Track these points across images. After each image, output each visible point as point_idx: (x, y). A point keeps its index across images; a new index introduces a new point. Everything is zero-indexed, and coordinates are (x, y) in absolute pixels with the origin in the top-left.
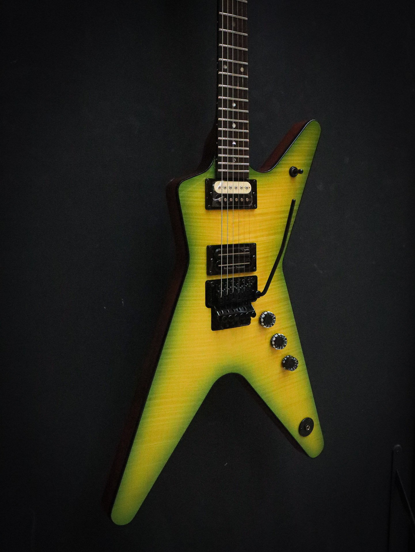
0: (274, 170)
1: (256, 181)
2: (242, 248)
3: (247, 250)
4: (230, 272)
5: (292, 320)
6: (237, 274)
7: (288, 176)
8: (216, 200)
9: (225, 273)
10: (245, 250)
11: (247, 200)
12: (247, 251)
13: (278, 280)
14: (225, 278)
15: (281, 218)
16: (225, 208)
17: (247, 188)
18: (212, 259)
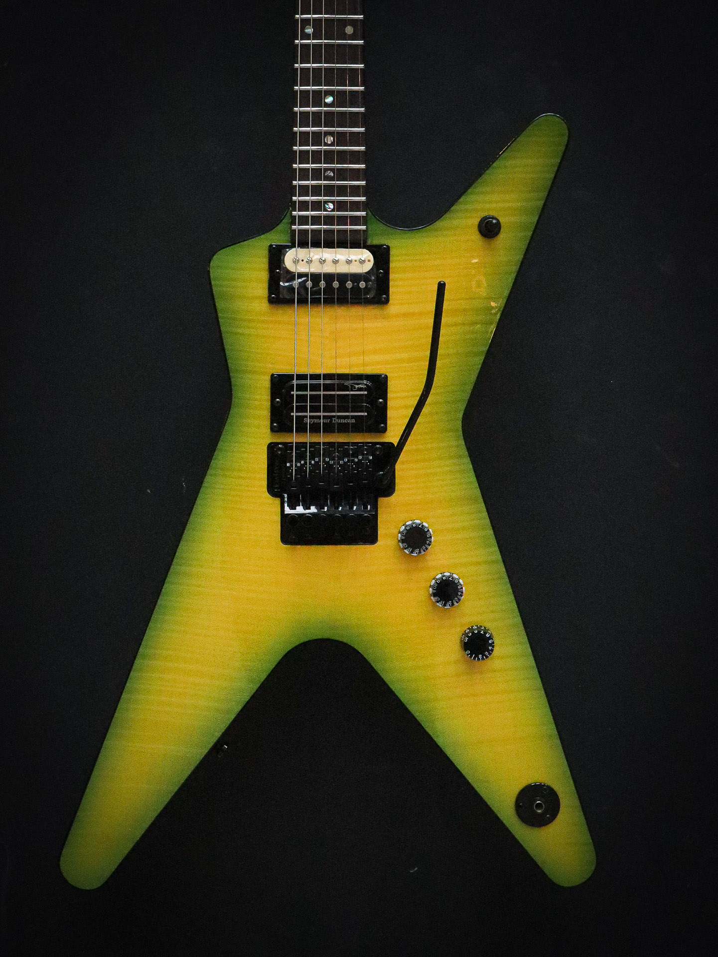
0: (439, 224)
1: (388, 247)
2: (347, 383)
3: (360, 386)
4: (315, 429)
5: (491, 550)
6: (344, 434)
7: (476, 236)
8: (287, 284)
9: (301, 429)
10: (357, 386)
11: (362, 285)
12: (360, 389)
13: (451, 457)
14: (301, 440)
15: (456, 325)
16: (303, 301)
17: (362, 262)
18: (278, 400)
